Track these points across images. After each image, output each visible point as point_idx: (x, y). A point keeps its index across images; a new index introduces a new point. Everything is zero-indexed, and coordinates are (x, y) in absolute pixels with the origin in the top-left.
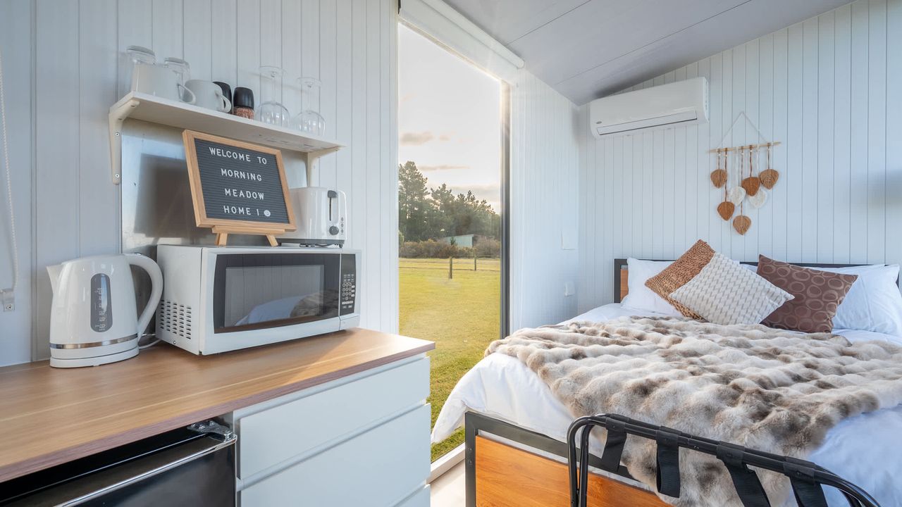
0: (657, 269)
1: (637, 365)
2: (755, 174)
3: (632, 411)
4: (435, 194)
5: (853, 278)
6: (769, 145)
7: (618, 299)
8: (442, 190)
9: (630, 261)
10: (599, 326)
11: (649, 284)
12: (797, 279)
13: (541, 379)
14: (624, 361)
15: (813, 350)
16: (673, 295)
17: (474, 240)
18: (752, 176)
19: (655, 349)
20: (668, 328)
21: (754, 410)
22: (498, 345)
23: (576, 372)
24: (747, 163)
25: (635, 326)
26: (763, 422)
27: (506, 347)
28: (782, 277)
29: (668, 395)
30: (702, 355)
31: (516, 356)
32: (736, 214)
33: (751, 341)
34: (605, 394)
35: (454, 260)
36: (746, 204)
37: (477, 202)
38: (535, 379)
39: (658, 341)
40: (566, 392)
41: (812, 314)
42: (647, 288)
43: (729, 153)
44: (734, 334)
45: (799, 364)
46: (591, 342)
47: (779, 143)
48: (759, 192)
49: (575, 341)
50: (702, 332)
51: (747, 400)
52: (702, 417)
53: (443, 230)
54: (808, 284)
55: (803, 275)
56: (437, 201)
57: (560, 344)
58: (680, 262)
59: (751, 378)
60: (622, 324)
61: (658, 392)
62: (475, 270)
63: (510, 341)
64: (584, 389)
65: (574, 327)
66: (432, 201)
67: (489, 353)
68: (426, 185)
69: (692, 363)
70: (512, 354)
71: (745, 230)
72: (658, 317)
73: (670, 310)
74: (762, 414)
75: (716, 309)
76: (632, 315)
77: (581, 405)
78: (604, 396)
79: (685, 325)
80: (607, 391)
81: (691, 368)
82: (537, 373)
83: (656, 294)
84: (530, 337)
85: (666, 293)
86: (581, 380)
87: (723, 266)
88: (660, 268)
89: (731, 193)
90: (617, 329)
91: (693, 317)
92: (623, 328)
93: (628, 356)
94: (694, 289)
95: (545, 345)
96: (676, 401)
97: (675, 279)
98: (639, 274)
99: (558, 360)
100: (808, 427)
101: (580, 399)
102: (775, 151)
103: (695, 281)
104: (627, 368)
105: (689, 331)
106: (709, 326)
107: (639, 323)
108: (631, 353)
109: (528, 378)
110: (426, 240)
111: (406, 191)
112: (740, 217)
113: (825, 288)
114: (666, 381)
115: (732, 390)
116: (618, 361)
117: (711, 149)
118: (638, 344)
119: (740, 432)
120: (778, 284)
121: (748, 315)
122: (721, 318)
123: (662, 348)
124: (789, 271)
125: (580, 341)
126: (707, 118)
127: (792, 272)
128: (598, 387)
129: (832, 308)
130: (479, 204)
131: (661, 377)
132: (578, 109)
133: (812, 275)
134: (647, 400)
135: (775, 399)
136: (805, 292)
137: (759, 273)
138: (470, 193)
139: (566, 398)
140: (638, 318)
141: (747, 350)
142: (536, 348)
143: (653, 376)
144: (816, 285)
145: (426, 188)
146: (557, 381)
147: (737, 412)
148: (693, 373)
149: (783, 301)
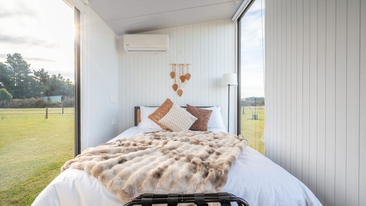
0: (153, 110)
1: (153, 160)
2: (184, 75)
3: (153, 188)
4: (36, 74)
5: (211, 111)
6: (188, 65)
7: (136, 124)
8: (41, 71)
9: (141, 107)
10: (130, 140)
11: (150, 117)
12: (198, 112)
13: (101, 182)
14: (146, 158)
15: (208, 138)
16: (160, 121)
17: (62, 98)
18: (183, 75)
19: (158, 149)
20: (159, 136)
21: (203, 173)
22: (70, 163)
23: (122, 172)
24: (181, 70)
25: (146, 137)
26: (207, 178)
27: (77, 164)
28: (194, 112)
29: (169, 175)
30: (176, 148)
31: (83, 169)
32: (178, 89)
33: (189, 138)
34: (139, 183)
35: (49, 109)
36: (181, 86)
37: (64, 79)
38: (97, 182)
39: (157, 144)
40: (117, 187)
41: (202, 125)
42: (149, 119)
43: (176, 66)
44: (183, 135)
45: (208, 146)
46: (129, 151)
47: (191, 64)
48: (185, 81)
49: (119, 151)
50: (172, 136)
51: (200, 169)
52: (185, 182)
53: (42, 93)
54: (201, 114)
55: (199, 111)
56: (38, 77)
57: (112, 155)
58: (161, 107)
59: (197, 157)
60: (141, 137)
61: (165, 174)
62: (63, 113)
63: (79, 159)
64: (127, 182)
65: (118, 143)
66: (34, 77)
67: (64, 169)
68: (30, 68)
69: (174, 154)
70: (81, 168)
71: (181, 95)
72: (154, 131)
73: (158, 128)
74: (206, 174)
75: (175, 126)
76: (145, 132)
77: (126, 193)
78: (138, 183)
79: (166, 134)
80: (140, 180)
81: (175, 156)
82: (98, 178)
83: (152, 121)
84: (93, 153)
85: (157, 121)
86: (124, 177)
87: (176, 109)
88: (154, 110)
89: (177, 81)
90: (139, 140)
91: (167, 130)
92: (142, 140)
93: (147, 155)
94: (167, 118)
95: (103, 157)
96: (173, 177)
97: (160, 115)
98: (145, 113)
99: (111, 166)
100: (222, 176)
101: (125, 190)
102: (189, 67)
103: (168, 115)
104: (148, 163)
105: (167, 136)
106: (174, 133)
107: (148, 135)
108: (148, 153)
109: (92, 183)
110: (30, 98)
111: (14, 70)
112: (179, 90)
113: (205, 115)
114: (166, 167)
115: (193, 165)
116: (143, 159)
117: (170, 63)
118: (150, 148)
119: (200, 185)
120: (193, 114)
121: (185, 127)
122: (177, 129)
123: (160, 148)
124: (195, 110)
125: (122, 151)
126: (169, 51)
127: (196, 110)
128: (135, 179)
129: (207, 122)
130: (65, 80)
131: (165, 165)
132: (118, 37)
133: (202, 111)
134: (160, 180)
135: (208, 165)
136: (200, 117)
137: (187, 110)
138: (60, 75)
139: (117, 191)
140: (147, 133)
141: (189, 142)
142: (97, 162)
143: (161, 165)
144: (203, 114)
145: (30, 70)
146: (111, 181)
147: (197, 176)
148: (176, 159)
149: (195, 120)
